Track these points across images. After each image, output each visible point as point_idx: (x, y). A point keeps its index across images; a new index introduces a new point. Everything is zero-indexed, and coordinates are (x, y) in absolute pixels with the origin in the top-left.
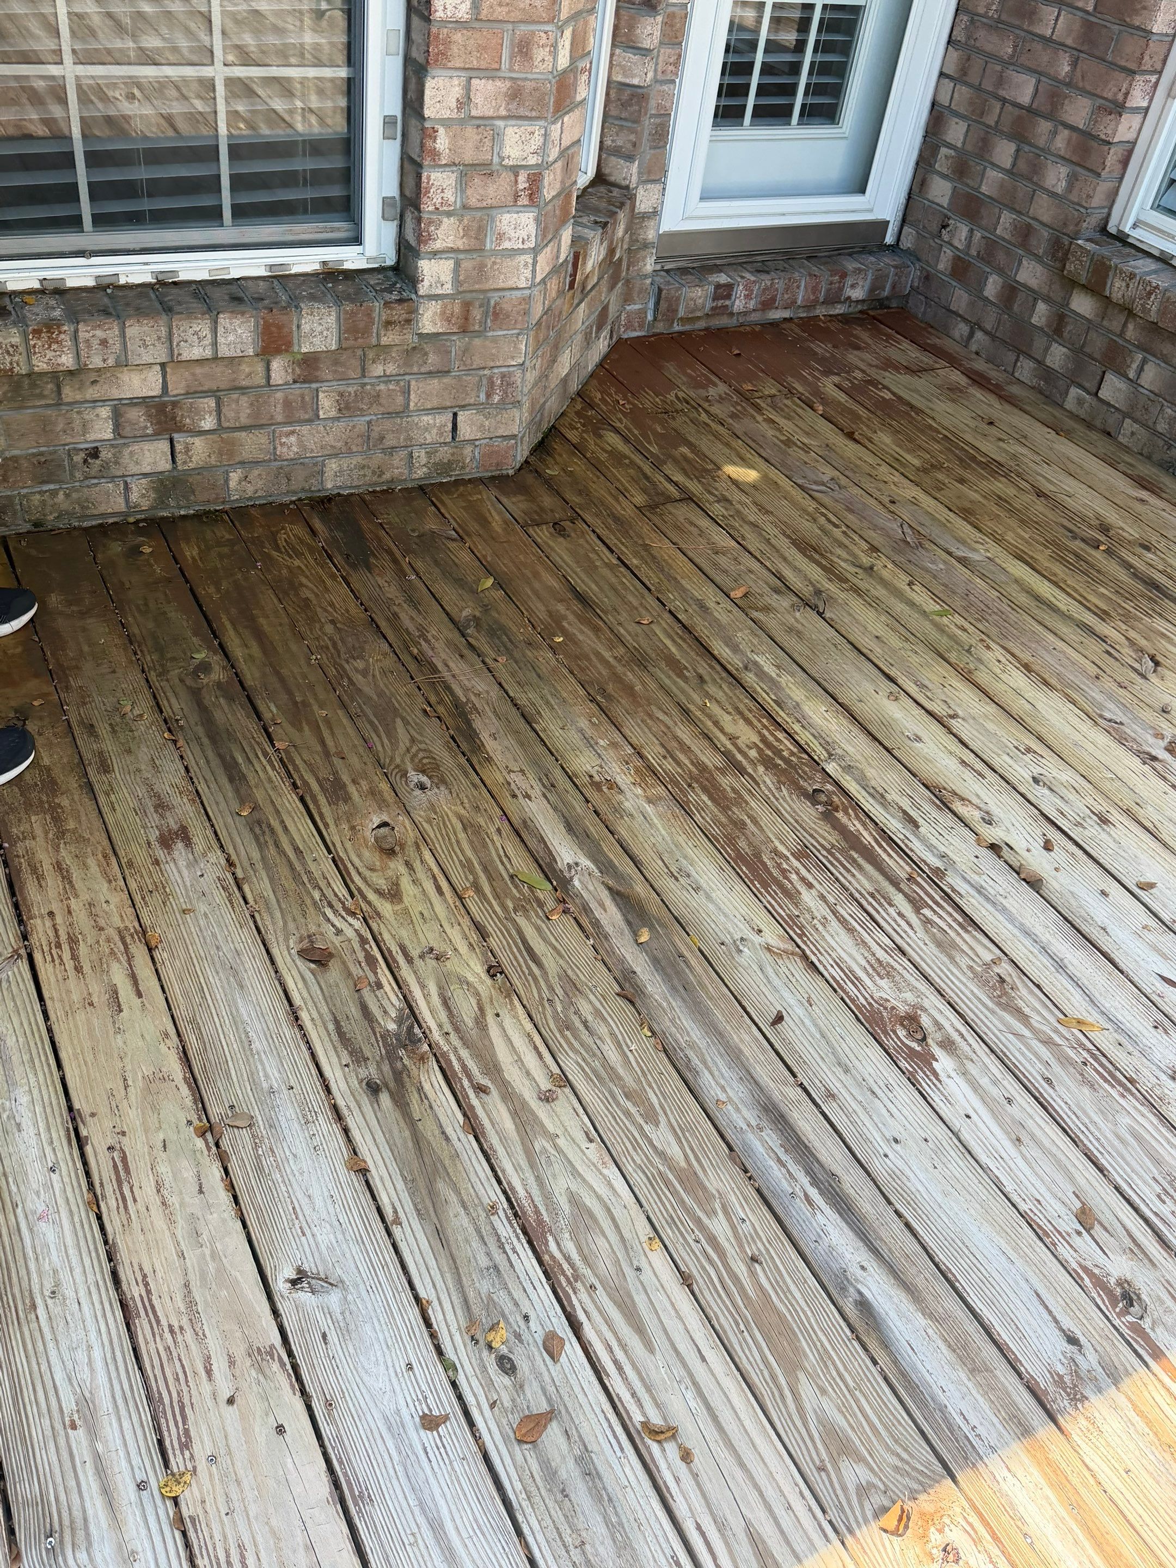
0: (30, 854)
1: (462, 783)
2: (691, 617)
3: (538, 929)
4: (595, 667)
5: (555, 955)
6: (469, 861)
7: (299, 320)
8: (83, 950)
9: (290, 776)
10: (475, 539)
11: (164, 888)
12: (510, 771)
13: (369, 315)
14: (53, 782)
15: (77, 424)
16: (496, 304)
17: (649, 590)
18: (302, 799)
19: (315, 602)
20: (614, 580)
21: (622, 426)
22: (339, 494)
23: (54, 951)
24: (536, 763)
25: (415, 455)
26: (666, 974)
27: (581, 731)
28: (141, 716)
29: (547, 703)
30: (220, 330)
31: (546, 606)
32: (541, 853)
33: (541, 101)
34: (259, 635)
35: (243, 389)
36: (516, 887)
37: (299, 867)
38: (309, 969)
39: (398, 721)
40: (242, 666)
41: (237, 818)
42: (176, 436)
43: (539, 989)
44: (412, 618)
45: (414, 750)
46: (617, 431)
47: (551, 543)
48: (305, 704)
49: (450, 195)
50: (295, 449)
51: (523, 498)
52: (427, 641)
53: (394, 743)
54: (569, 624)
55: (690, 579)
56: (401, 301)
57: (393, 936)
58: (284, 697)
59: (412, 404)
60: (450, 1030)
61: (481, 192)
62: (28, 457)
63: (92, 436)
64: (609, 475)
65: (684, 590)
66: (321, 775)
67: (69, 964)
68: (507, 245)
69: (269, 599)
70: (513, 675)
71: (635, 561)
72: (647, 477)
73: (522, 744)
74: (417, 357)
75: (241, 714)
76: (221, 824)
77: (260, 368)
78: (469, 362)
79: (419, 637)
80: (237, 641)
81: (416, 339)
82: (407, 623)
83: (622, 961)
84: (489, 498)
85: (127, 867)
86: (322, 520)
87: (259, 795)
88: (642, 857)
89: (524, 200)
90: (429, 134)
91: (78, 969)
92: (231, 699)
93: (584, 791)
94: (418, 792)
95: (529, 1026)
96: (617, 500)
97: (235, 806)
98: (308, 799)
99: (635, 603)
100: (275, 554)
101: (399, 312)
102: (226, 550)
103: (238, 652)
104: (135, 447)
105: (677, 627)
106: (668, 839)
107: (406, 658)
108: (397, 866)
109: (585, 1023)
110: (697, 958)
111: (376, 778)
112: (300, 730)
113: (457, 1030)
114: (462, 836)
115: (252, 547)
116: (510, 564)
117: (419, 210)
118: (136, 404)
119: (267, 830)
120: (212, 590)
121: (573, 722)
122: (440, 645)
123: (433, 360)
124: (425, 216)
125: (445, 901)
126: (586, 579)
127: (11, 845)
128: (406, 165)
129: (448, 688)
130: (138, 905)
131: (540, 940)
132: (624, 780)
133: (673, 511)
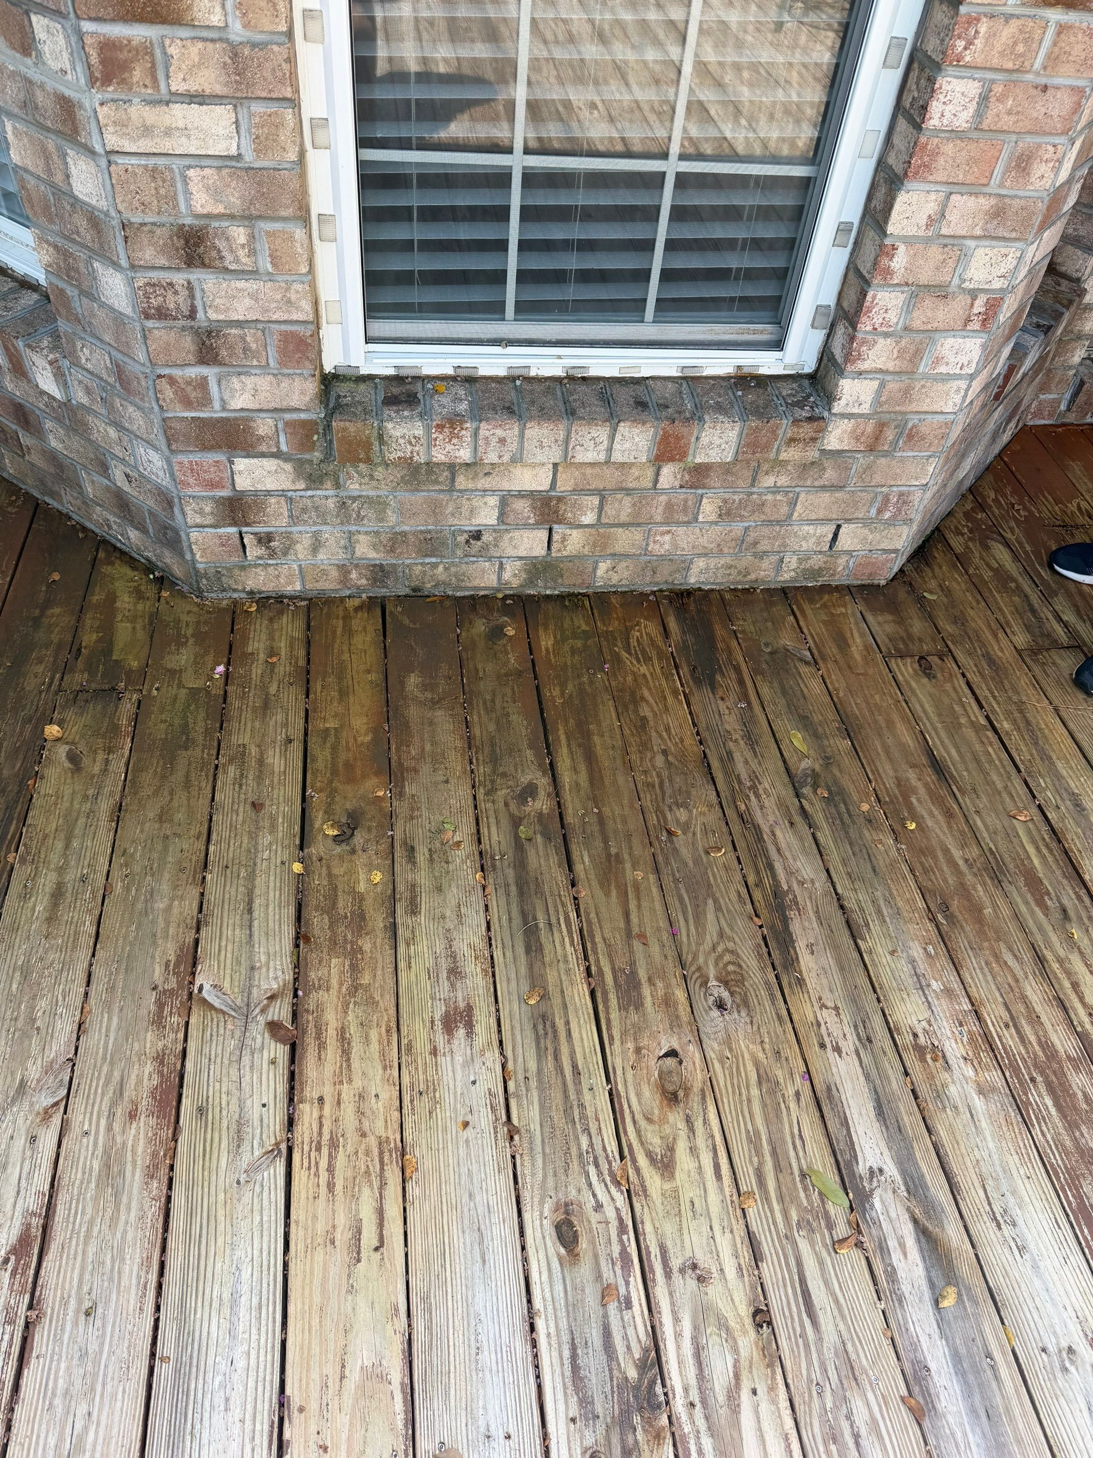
0: (320, 1008)
1: (766, 1010)
2: (1062, 819)
3: (821, 1263)
4: (941, 870)
5: (836, 1313)
6: (757, 1133)
7: (700, 432)
8: (341, 1161)
9: (586, 958)
10: (830, 665)
11: (435, 1090)
12: (823, 1006)
13: (774, 432)
14: (362, 917)
15: (465, 510)
16: (914, 426)
17: (1019, 771)
18: (593, 993)
19: (651, 723)
20: (978, 747)
21: (1013, 538)
22: (700, 589)
23: (313, 1154)
24: (854, 1000)
25: (786, 560)
26: (966, 1382)
27: (912, 962)
28: (458, 844)
29: (879, 912)
30: (618, 437)
31: (896, 771)
32: (841, 1146)
33: (1026, 223)
34: (590, 758)
35: (628, 491)
36: (805, 1189)
37: (573, 1097)
38: (558, 1255)
39: (710, 902)
40: (567, 796)
41: (523, 1005)
42: (555, 526)
43: (810, 1364)
44: (746, 762)
45: (720, 949)
46: (1007, 545)
47: (914, 684)
48: (618, 858)
49: (892, 316)
50: (667, 547)
51: (890, 617)
52: (758, 796)
53: (701, 935)
54: (919, 800)
55: (1068, 762)
56: (810, 419)
57: (656, 1229)
58: (598, 844)
59: (796, 514)
60: (697, 1401)
61: (929, 314)
62: (414, 534)
63: (475, 521)
64: (990, 600)
65: (1059, 777)
66: (618, 964)
67: (324, 1176)
68: (943, 369)
69: (608, 712)
70: (845, 862)
71: (1006, 725)
72: (1033, 611)
73: (842, 969)
74: (813, 472)
75: (554, 860)
76: (507, 1012)
77: (650, 473)
78: (868, 479)
79: (750, 788)
80: (568, 762)
81: (817, 454)
82: (741, 769)
83: (915, 1346)
84: (853, 614)
85: (406, 1049)
86: (678, 618)
87: (551, 976)
88: (959, 1179)
89: (976, 325)
90: (885, 251)
91: (331, 1187)
92: (547, 837)
93: (904, 1055)
94: (715, 1013)
95: (789, 1423)
96: (995, 636)
97: (525, 987)
98: (599, 995)
99: (1000, 786)
100: (624, 654)
101: (807, 430)
102: (579, 644)
103: (566, 778)
104: (516, 534)
105: (1045, 828)
106: (995, 1157)
107: (730, 813)
108: (676, 1118)
109: (856, 1437)
110: (1009, 1367)
111: (674, 981)
112: (607, 894)
113: (704, 1402)
114: (755, 1092)
115: (604, 643)
116: (864, 706)
117: (855, 328)
118: (523, 497)
119: (550, 1031)
120: (556, 692)
121: (906, 948)
122: (770, 803)
123: (830, 475)
124: (859, 335)
125: (721, 1189)
126: (946, 741)
127: (305, 994)
128: (851, 275)
129: (770, 867)
130: (405, 1111)
131: (821, 1283)
132: (954, 1049)
133: (1059, 661)
